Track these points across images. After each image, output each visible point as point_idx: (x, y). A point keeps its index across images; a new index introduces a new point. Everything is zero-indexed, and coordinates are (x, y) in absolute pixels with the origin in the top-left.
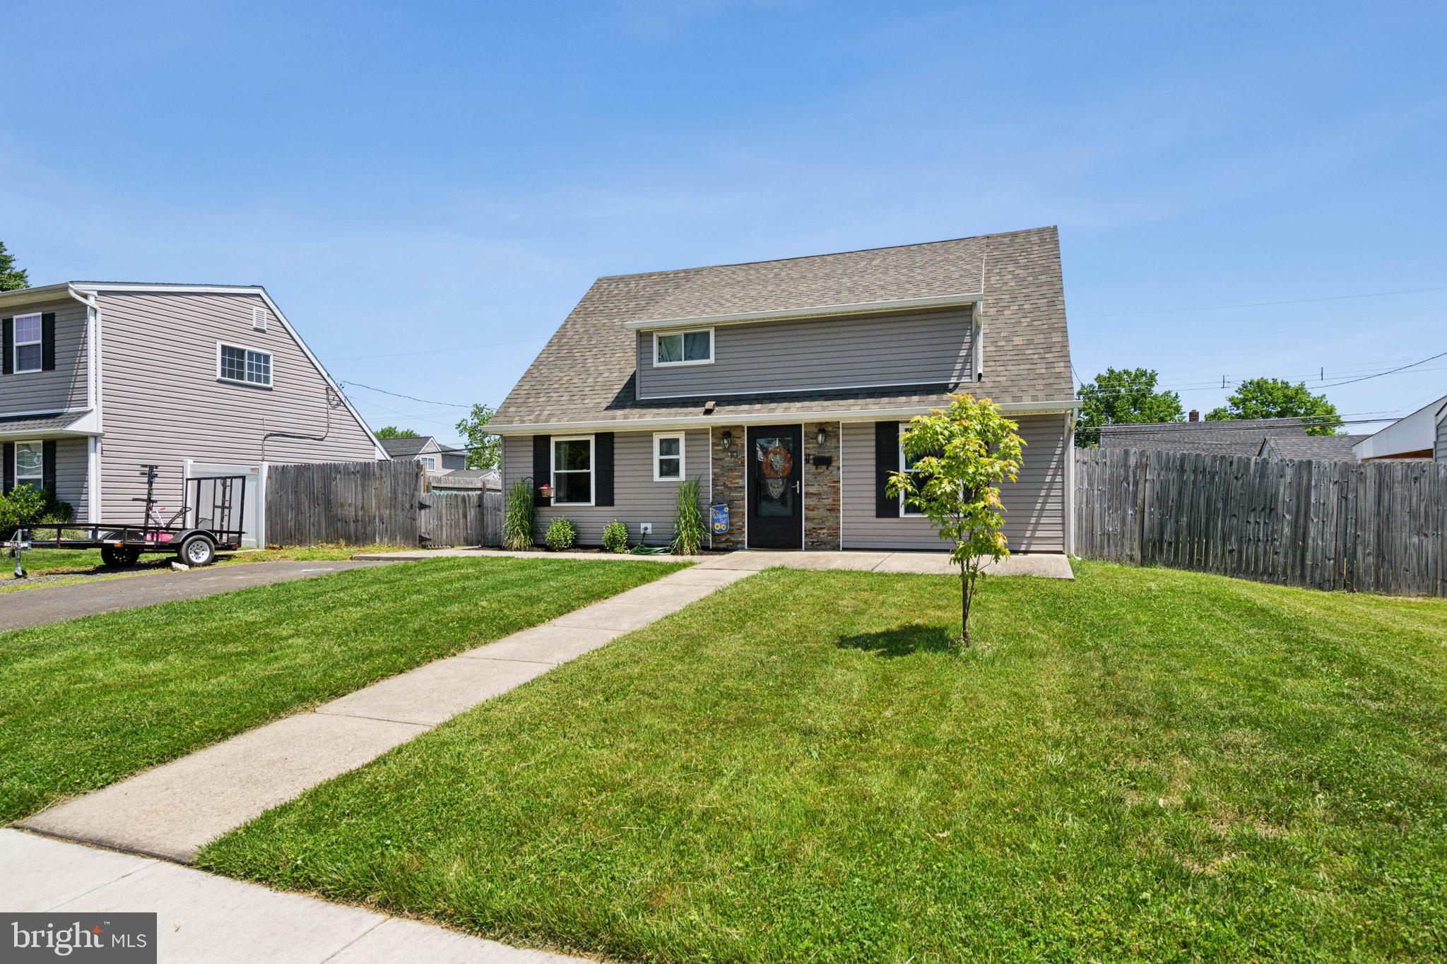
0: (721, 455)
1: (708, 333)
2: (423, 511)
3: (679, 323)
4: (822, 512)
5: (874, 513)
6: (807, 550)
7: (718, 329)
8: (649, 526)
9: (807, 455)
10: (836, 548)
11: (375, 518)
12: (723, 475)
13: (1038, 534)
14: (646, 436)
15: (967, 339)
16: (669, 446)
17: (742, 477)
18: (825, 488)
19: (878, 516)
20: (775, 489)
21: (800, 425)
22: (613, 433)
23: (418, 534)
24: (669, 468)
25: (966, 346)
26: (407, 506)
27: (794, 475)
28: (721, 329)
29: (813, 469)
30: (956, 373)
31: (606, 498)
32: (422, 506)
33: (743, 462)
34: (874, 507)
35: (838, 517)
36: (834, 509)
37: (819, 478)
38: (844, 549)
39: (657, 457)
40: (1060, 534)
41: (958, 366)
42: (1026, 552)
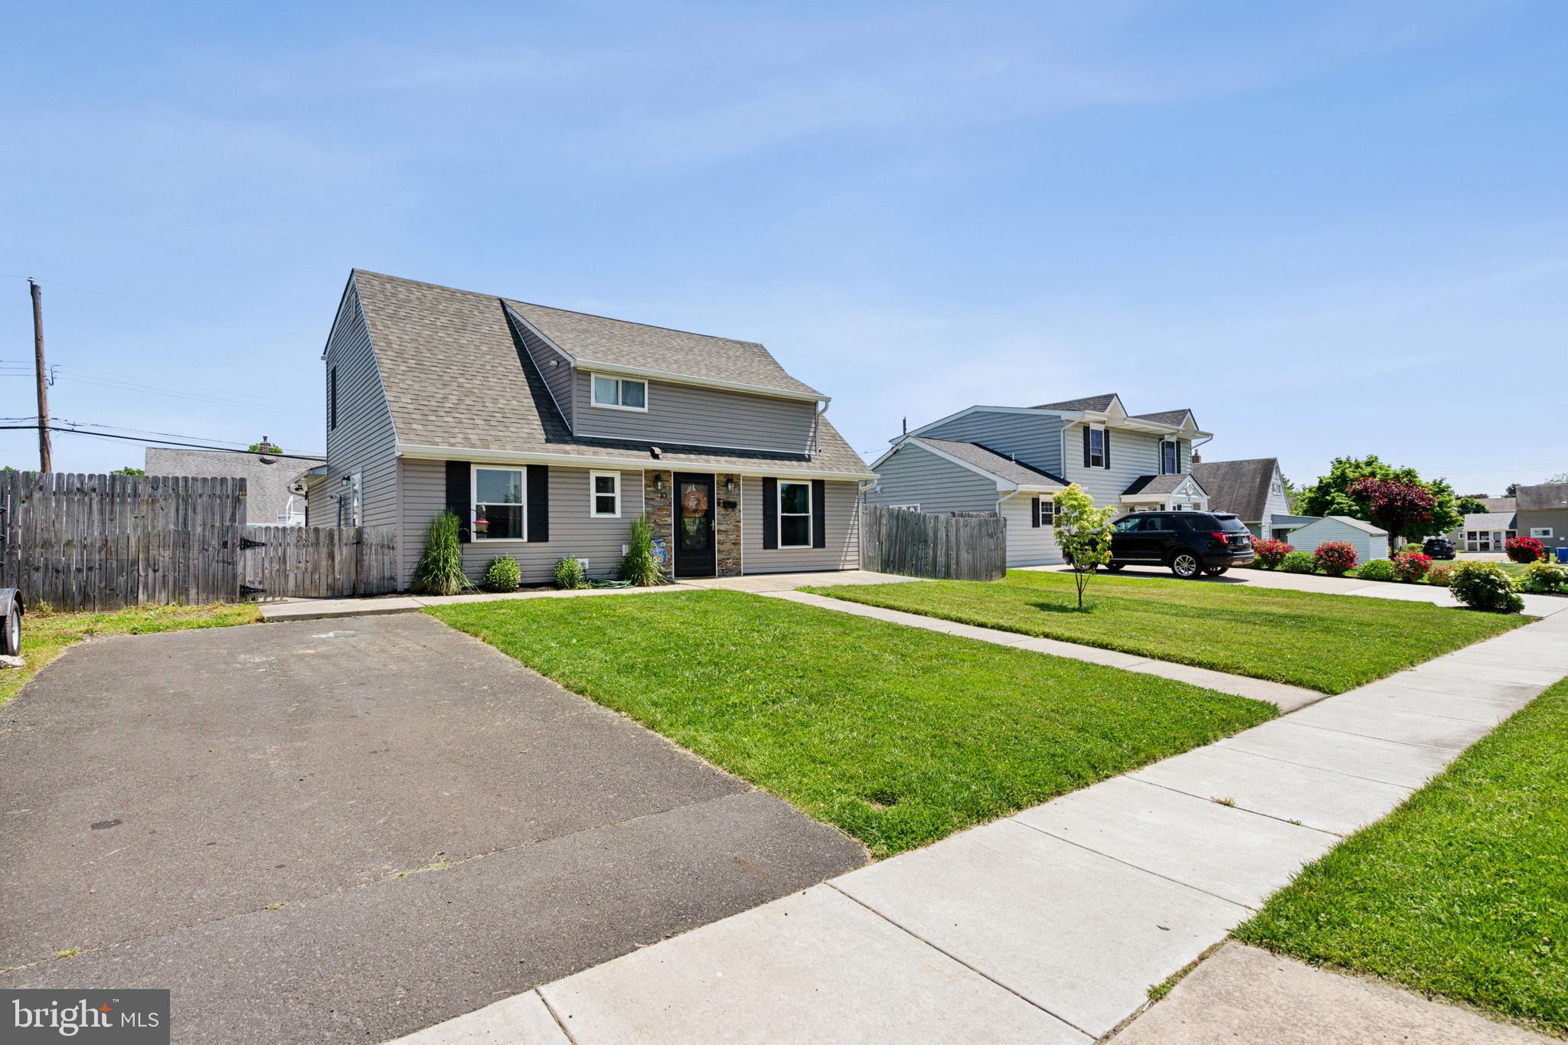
0: (652, 496)
1: (643, 384)
2: (249, 552)
3: (619, 370)
4: (728, 546)
5: (762, 546)
6: (720, 576)
7: (651, 382)
8: (586, 561)
9: (719, 499)
10: (738, 574)
11: (135, 562)
12: (654, 513)
13: (848, 558)
14: (585, 472)
15: (813, 425)
16: (604, 484)
17: (670, 516)
18: (731, 527)
19: (765, 548)
20: (691, 527)
21: (713, 475)
22: (547, 467)
23: (239, 583)
24: (605, 505)
25: (812, 430)
26: (215, 542)
27: (709, 515)
28: (653, 383)
29: (723, 511)
30: (808, 448)
31: (539, 532)
32: (247, 544)
33: (670, 503)
34: (762, 541)
35: (739, 549)
36: (737, 544)
37: (727, 518)
38: (745, 574)
39: (593, 495)
40: (856, 558)
41: (809, 443)
42: (842, 570)
